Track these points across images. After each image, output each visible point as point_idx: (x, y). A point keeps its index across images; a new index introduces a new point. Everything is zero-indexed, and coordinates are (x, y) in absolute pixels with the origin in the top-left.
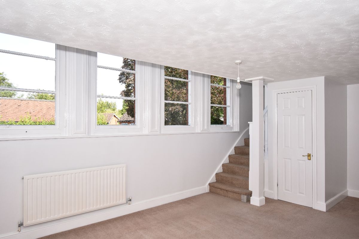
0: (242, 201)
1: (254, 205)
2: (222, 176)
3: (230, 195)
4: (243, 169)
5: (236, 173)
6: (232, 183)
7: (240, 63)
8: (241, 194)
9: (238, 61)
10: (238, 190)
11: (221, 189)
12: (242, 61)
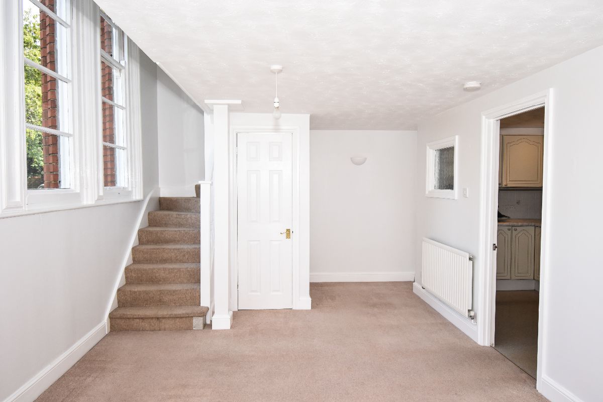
0: (194, 329)
1: (222, 330)
2: (135, 292)
3: (168, 324)
4: (175, 271)
5: (160, 281)
6: (160, 301)
7: (280, 71)
8: (192, 317)
9: (276, 67)
10: (184, 312)
11: (143, 319)
12: (283, 68)
